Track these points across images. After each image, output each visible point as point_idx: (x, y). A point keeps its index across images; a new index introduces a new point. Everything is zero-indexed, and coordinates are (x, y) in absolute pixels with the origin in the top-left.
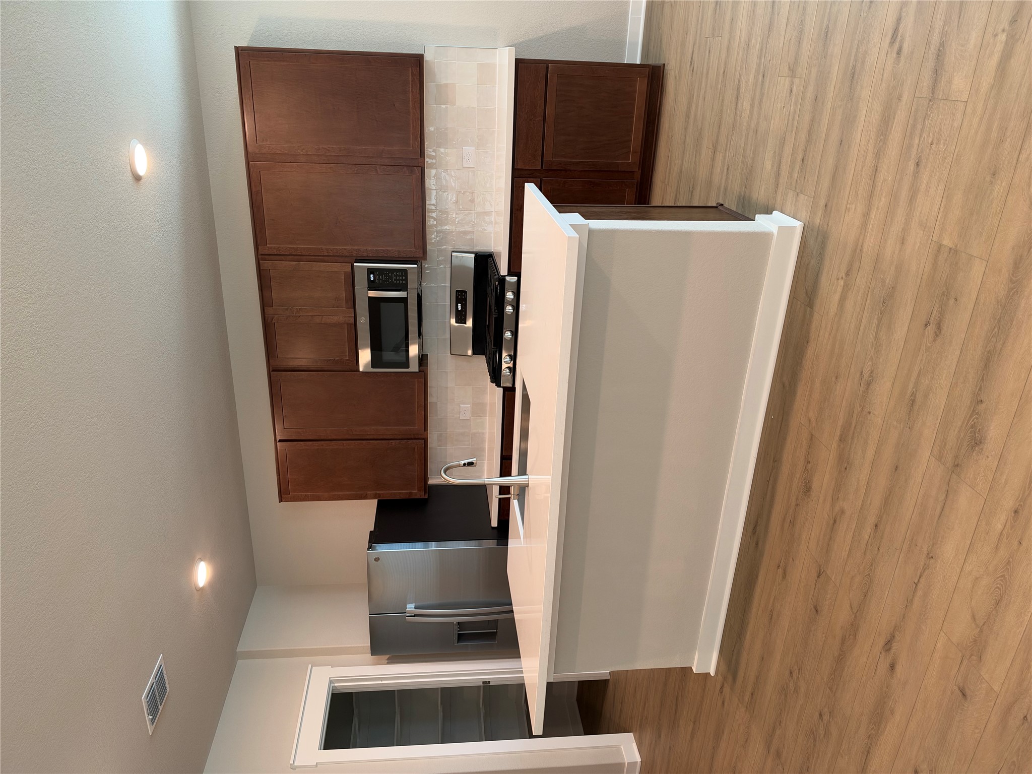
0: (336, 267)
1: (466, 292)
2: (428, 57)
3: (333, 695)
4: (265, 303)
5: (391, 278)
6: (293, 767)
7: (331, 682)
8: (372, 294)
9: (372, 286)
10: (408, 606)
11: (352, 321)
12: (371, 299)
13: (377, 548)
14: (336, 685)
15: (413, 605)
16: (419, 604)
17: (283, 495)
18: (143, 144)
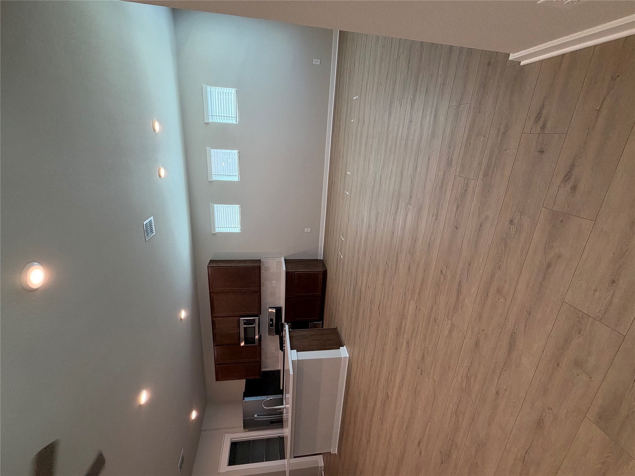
0: (235, 318)
1: (273, 319)
2: (262, 260)
3: (231, 443)
4: (214, 328)
5: (250, 321)
6: (219, 473)
7: (231, 439)
8: (244, 326)
9: (245, 324)
10: (255, 415)
11: (239, 332)
12: (244, 327)
13: (245, 399)
14: (232, 440)
15: (256, 415)
16: (259, 414)
17: (217, 379)
18: (184, 310)
